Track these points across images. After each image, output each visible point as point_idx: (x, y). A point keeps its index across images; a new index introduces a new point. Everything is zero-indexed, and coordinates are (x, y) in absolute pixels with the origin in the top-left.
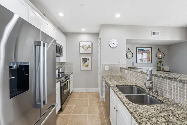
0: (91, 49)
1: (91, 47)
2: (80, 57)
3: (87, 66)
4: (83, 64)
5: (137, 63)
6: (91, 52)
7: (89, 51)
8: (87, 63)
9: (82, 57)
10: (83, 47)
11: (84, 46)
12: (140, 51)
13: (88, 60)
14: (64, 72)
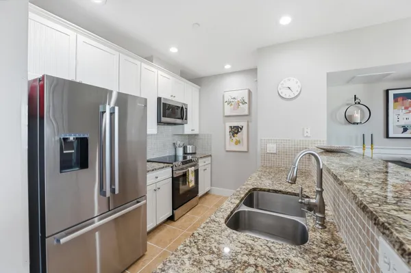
0: (247, 105)
1: (247, 101)
2: (224, 123)
3: (238, 142)
4: (231, 137)
5: (387, 136)
6: (246, 113)
7: (244, 109)
8: (238, 137)
9: (229, 124)
10: (229, 103)
11: (232, 100)
12: (400, 99)
13: (241, 129)
14: (195, 153)
